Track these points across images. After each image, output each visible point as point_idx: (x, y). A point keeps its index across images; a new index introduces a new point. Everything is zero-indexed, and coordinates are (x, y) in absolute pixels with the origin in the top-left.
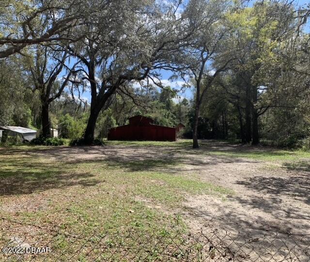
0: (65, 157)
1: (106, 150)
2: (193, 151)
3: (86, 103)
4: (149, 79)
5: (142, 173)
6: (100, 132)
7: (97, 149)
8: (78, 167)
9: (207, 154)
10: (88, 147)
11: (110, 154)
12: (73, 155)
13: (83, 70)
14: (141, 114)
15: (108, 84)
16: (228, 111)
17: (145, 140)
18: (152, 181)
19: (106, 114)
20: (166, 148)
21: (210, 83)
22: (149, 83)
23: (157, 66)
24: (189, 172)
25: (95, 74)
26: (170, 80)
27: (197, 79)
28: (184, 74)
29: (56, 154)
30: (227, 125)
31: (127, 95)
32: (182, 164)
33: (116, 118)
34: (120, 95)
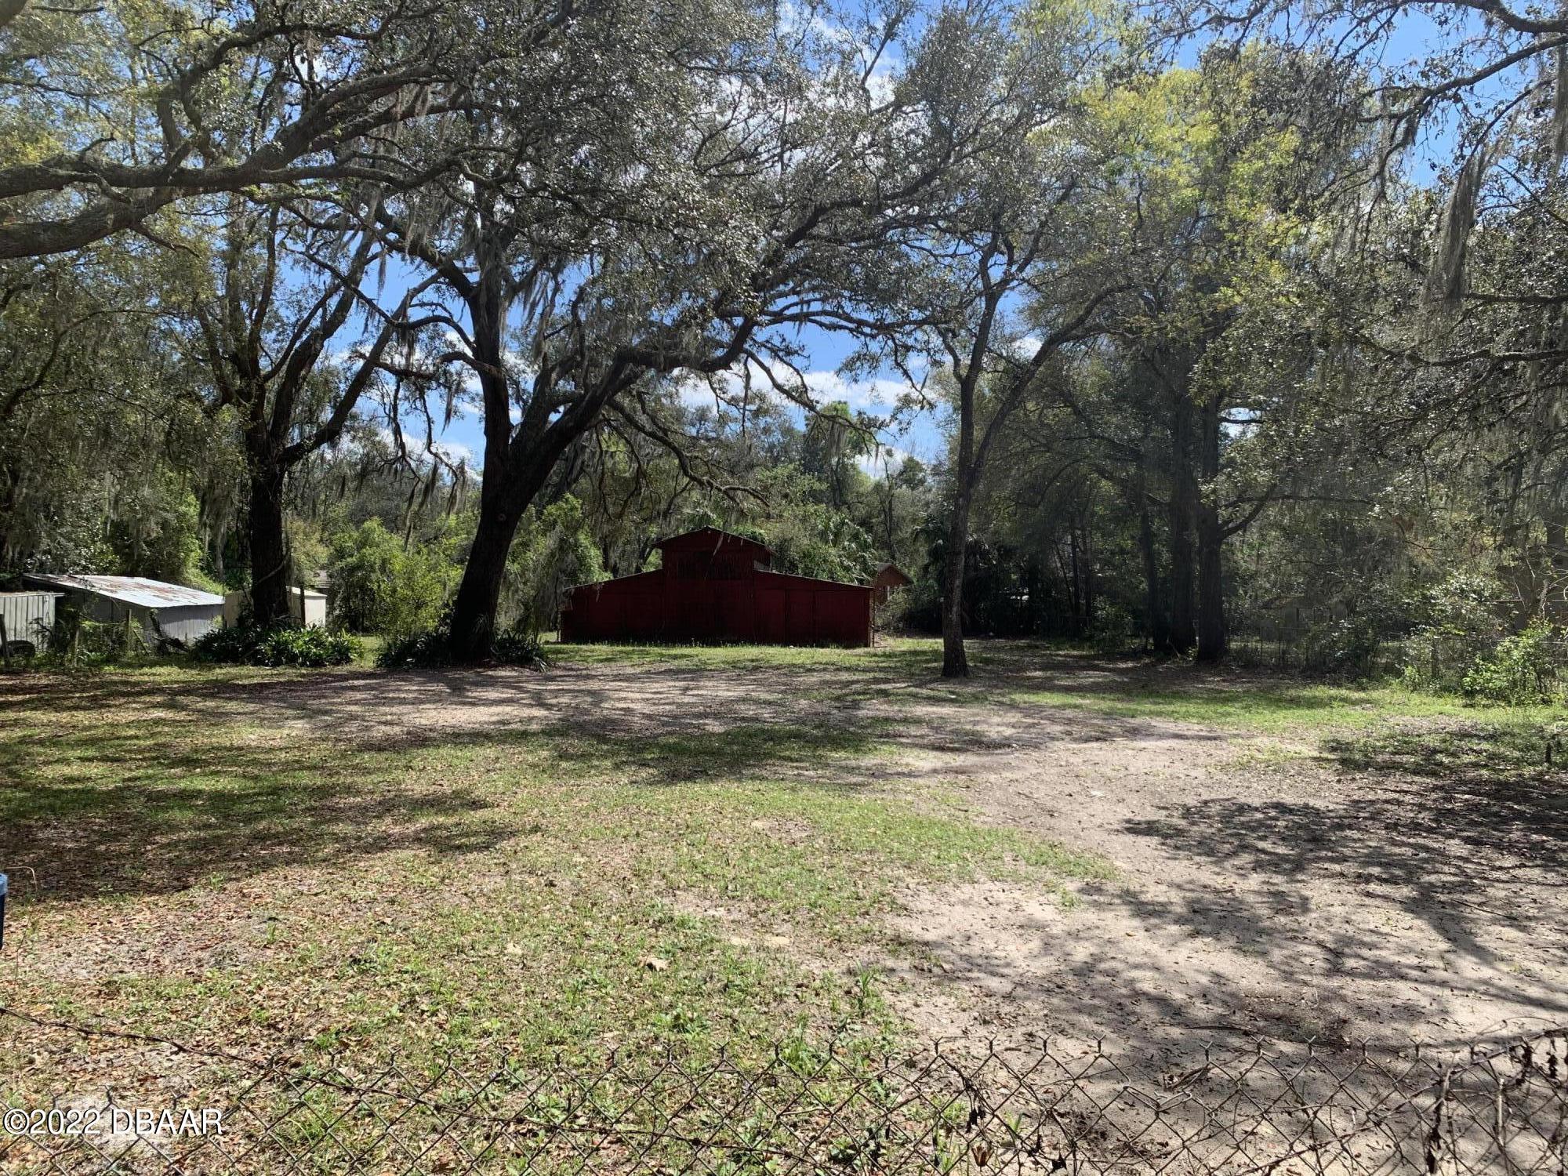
0: (353, 717)
1: (552, 686)
2: (942, 690)
3: (459, 472)
4: (753, 367)
5: (714, 788)
6: (526, 605)
7: (507, 684)
8: (417, 763)
9: (1002, 704)
10: (469, 675)
11: (568, 706)
12: (394, 710)
13: (448, 321)
14: (717, 523)
15: (566, 386)
16: (1093, 514)
17: (735, 642)
18: (757, 824)
19: (555, 522)
20: (828, 677)
21: (1016, 391)
22: (753, 383)
23: (787, 312)
24: (920, 781)
25: (505, 337)
26: (846, 374)
27: (964, 372)
28: (908, 348)
29: (314, 704)
30: (1091, 574)
31: (652, 435)
32: (894, 748)
33: (603, 539)
34: (621, 435)
